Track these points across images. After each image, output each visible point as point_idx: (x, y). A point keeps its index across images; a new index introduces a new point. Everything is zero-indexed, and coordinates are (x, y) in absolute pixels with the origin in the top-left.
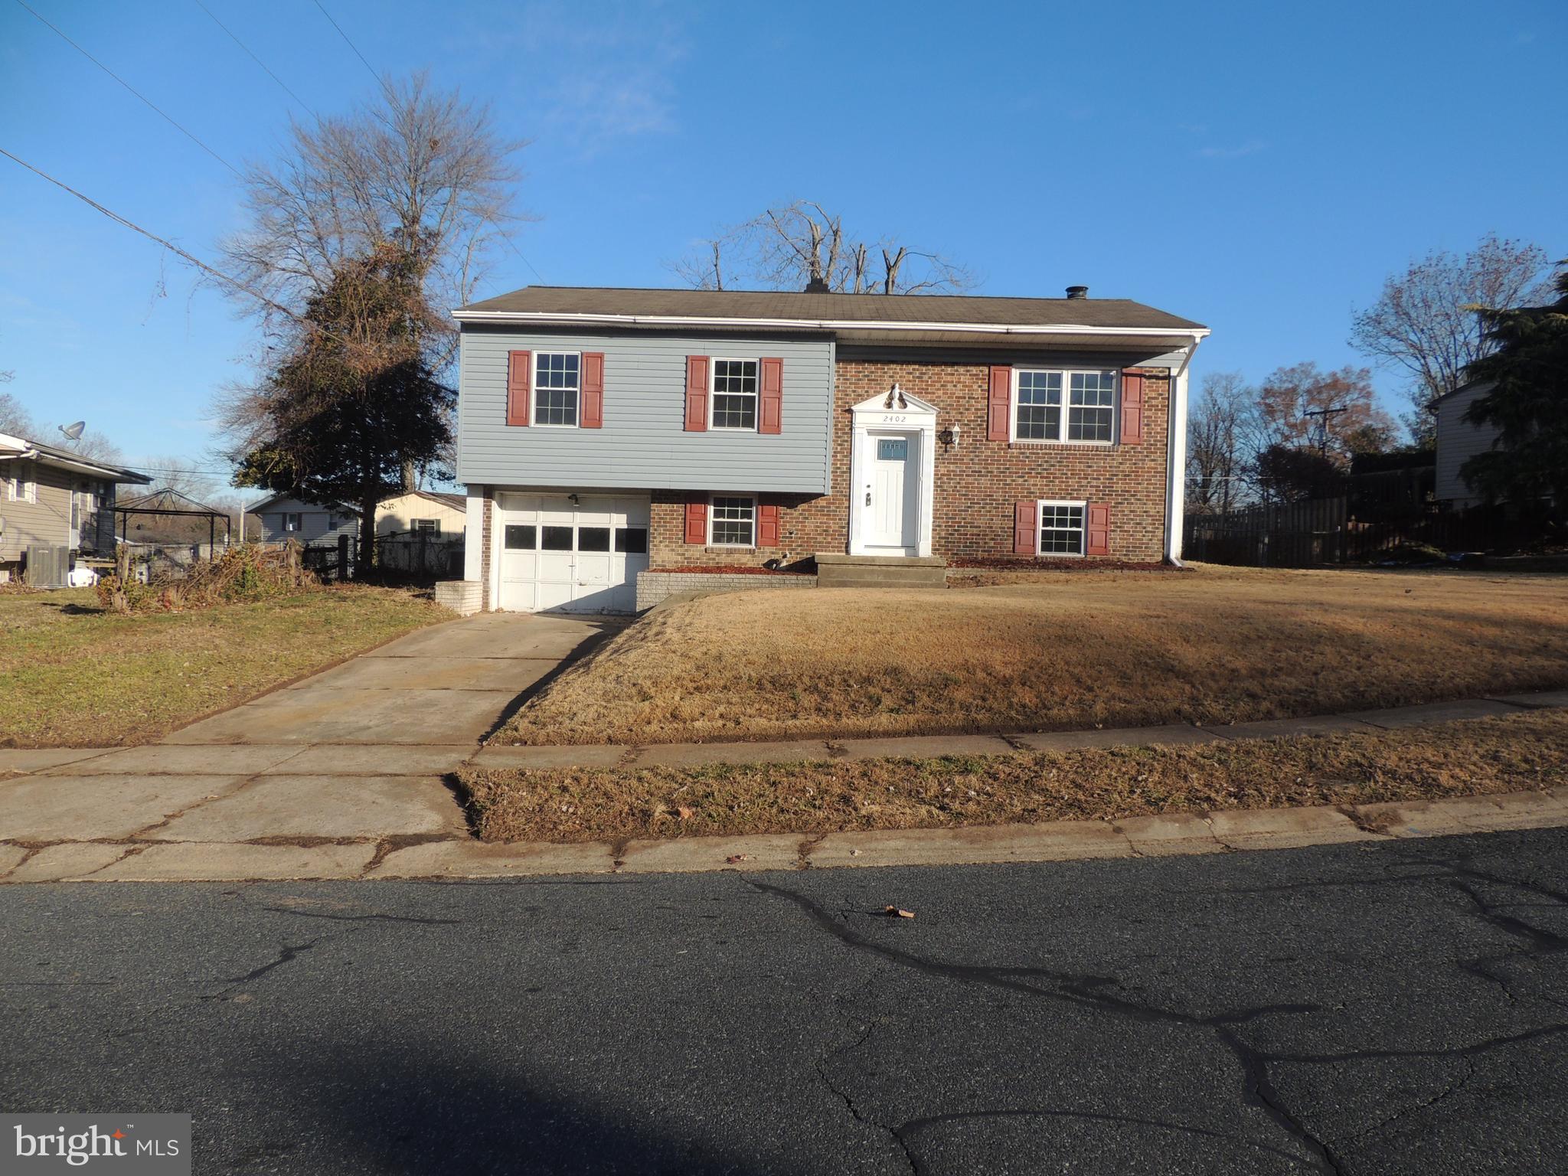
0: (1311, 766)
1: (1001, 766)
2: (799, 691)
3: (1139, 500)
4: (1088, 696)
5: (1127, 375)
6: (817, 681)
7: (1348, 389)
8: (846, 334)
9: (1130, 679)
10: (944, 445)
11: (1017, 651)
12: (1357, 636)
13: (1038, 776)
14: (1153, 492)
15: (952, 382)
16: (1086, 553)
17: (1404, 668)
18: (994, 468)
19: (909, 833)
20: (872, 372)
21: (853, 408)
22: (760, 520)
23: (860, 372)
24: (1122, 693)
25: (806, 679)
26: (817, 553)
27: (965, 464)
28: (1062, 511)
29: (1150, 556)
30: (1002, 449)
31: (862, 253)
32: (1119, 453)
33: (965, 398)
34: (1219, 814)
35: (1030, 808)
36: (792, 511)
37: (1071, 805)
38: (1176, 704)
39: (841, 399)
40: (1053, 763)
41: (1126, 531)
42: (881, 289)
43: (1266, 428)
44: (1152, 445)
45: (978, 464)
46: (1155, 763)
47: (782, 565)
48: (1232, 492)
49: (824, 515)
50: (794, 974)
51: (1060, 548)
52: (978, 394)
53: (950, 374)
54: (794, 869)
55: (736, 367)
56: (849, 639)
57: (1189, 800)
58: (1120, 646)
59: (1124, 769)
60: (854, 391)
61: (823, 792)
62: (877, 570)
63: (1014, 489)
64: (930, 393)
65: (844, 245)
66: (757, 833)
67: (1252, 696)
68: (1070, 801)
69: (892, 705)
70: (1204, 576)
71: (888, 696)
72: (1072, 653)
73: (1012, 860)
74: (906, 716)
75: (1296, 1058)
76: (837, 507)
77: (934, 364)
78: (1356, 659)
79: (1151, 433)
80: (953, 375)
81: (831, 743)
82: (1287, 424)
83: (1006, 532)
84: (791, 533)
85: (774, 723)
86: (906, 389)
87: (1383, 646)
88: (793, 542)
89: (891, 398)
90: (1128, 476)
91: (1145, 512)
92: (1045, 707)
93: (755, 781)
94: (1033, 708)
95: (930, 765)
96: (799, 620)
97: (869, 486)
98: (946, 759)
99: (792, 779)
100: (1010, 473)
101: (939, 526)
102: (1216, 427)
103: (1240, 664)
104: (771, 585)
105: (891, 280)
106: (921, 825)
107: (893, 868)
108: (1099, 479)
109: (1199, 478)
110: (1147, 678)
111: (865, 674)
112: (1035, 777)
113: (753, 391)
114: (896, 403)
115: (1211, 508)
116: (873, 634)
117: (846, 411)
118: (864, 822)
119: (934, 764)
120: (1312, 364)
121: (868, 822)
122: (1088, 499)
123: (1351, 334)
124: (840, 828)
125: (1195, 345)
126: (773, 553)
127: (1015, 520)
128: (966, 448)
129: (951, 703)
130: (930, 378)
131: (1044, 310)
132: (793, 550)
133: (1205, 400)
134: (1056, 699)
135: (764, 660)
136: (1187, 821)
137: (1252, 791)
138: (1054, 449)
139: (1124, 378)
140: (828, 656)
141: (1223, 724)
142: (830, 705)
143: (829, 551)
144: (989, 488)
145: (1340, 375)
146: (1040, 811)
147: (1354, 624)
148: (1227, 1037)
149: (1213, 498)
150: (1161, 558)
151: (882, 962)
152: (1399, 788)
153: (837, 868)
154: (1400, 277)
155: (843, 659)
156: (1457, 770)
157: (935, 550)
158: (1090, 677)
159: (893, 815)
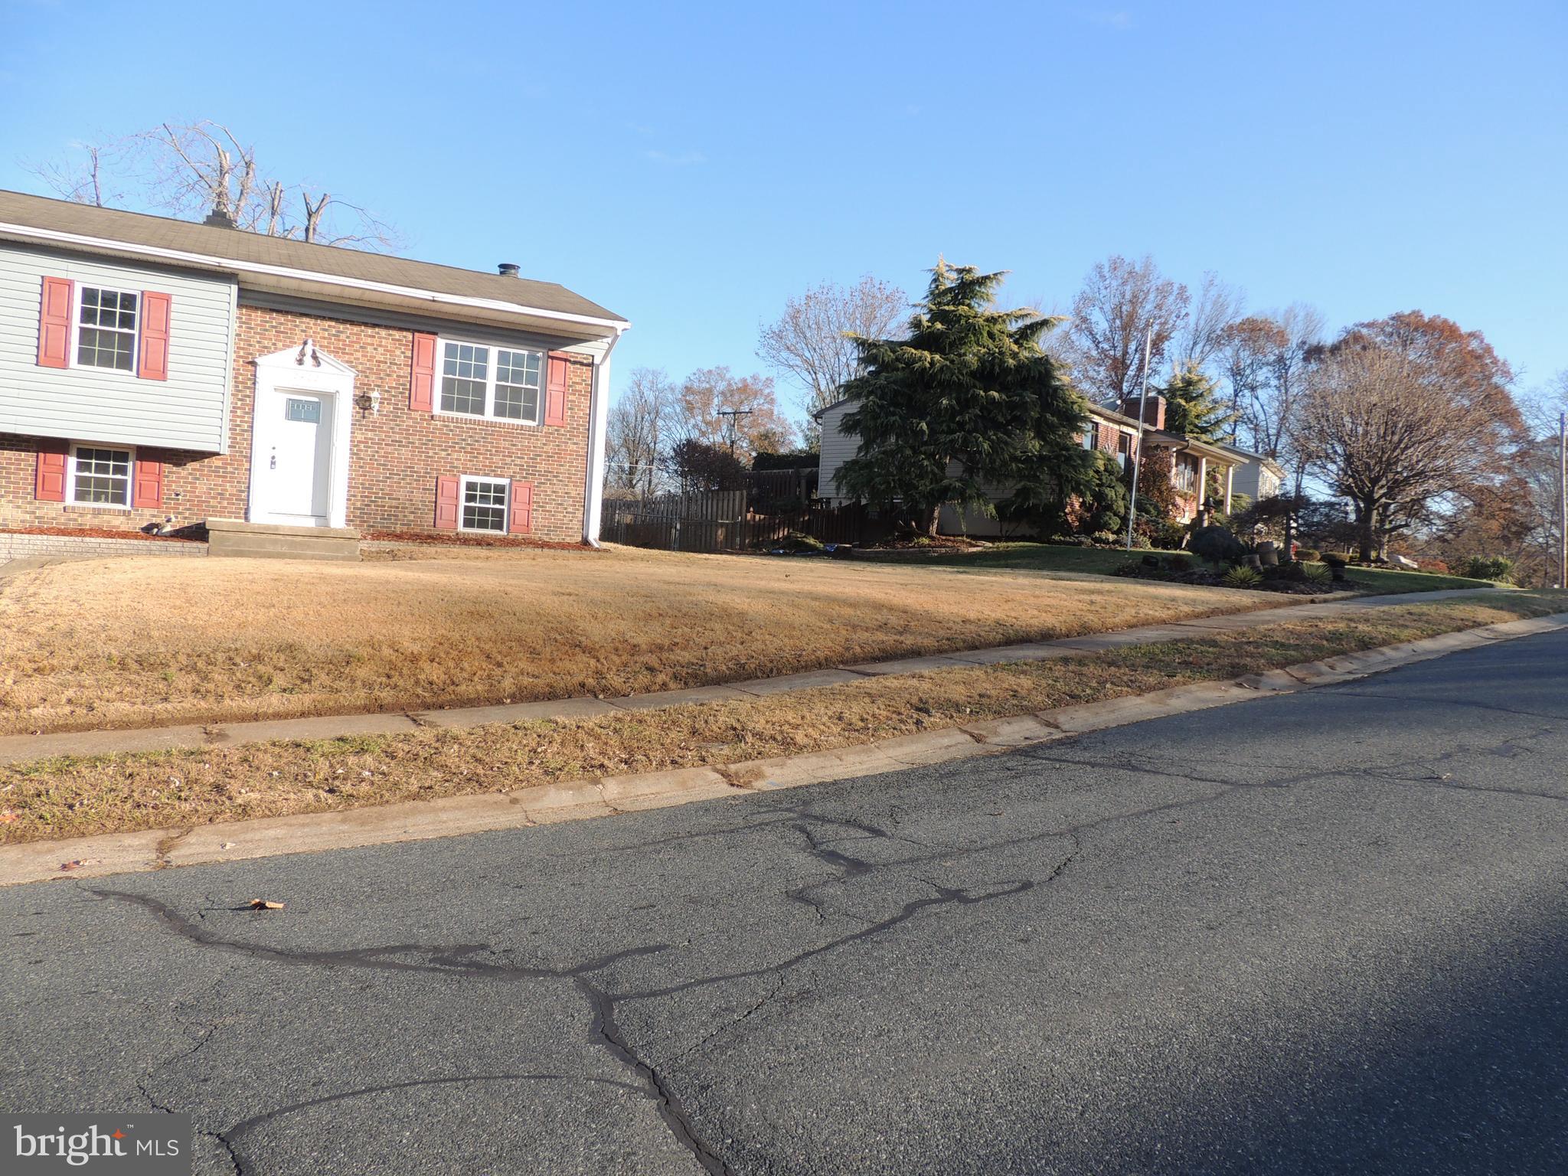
0: (694, 732)
1: (400, 745)
2: (172, 671)
3: (561, 481)
4: (498, 671)
5: (553, 358)
6: (196, 659)
7: (756, 394)
8: (251, 278)
9: (539, 654)
10: (362, 411)
11: (427, 627)
12: (742, 615)
13: (438, 752)
14: (574, 474)
15: (373, 344)
16: (508, 531)
17: (777, 643)
18: (415, 439)
19: (292, 820)
20: (281, 324)
21: (256, 360)
22: (138, 478)
23: (267, 322)
24: (532, 669)
25: (182, 658)
26: (210, 519)
27: (384, 432)
28: (486, 487)
29: (570, 536)
30: (425, 420)
31: (278, 192)
32: (543, 434)
33: (386, 363)
34: (610, 779)
35: (426, 785)
36: (179, 469)
37: (470, 779)
38: (581, 678)
39: (243, 349)
40: (455, 738)
41: (548, 511)
42: (301, 236)
43: (686, 423)
44: (574, 428)
45: (398, 433)
46: (555, 735)
47: (164, 531)
48: (655, 481)
49: (219, 476)
50: (126, 985)
51: (483, 524)
52: (400, 360)
53: (370, 336)
54: (149, 869)
55: (109, 299)
56: (238, 613)
57: (584, 768)
58: (532, 622)
59: (525, 742)
60: (259, 342)
61: (190, 782)
62: (281, 540)
63: (436, 462)
64: (347, 354)
65: (256, 181)
66: (104, 833)
67: (651, 669)
68: (469, 776)
69: (284, 685)
70: (618, 557)
71: (281, 674)
72: (483, 629)
73: (404, 839)
74: (300, 696)
75: (641, 995)
76: (236, 469)
77: (352, 323)
78: (740, 635)
79: (574, 417)
80: (374, 337)
81: (209, 728)
82: (704, 421)
83: (426, 506)
84: (177, 495)
85: (139, 707)
86: (321, 346)
87: (762, 623)
88: (180, 504)
89: (302, 354)
90: (552, 457)
91: (566, 493)
92: (453, 683)
93: (107, 774)
94: (441, 685)
95: (322, 746)
96: (177, 591)
97: (274, 448)
98: (341, 739)
99: (155, 769)
100: (432, 445)
101: (354, 496)
102: (643, 418)
103: (641, 640)
104: (150, 553)
105: (311, 227)
106: (306, 810)
107: (269, 859)
108: (523, 458)
109: (627, 466)
110: (555, 653)
111: (254, 651)
112: (435, 753)
113: (132, 327)
114: (308, 359)
115: (634, 494)
116: (267, 608)
117: (249, 363)
118: (240, 811)
119: (326, 745)
120: (727, 369)
121: (245, 811)
122: (511, 477)
123: (758, 345)
124: (210, 820)
125: (617, 336)
126: (154, 516)
127: (436, 494)
128: (385, 416)
129: (353, 681)
130: (348, 337)
131: (474, 282)
132: (179, 513)
133: (634, 392)
134: (465, 675)
135: (129, 637)
136: (580, 788)
137: (640, 757)
138: (479, 425)
139: (550, 360)
140: (210, 632)
141: (623, 695)
142: (211, 686)
143: (225, 517)
144: (410, 459)
145: (749, 381)
146: (437, 787)
147: (740, 603)
148: (584, 985)
149: (639, 485)
150: (580, 539)
151: (239, 959)
152: (764, 747)
153: (202, 864)
154: (799, 301)
155: (230, 635)
156: (810, 730)
157: (349, 521)
158: (500, 652)
159: (274, 802)
